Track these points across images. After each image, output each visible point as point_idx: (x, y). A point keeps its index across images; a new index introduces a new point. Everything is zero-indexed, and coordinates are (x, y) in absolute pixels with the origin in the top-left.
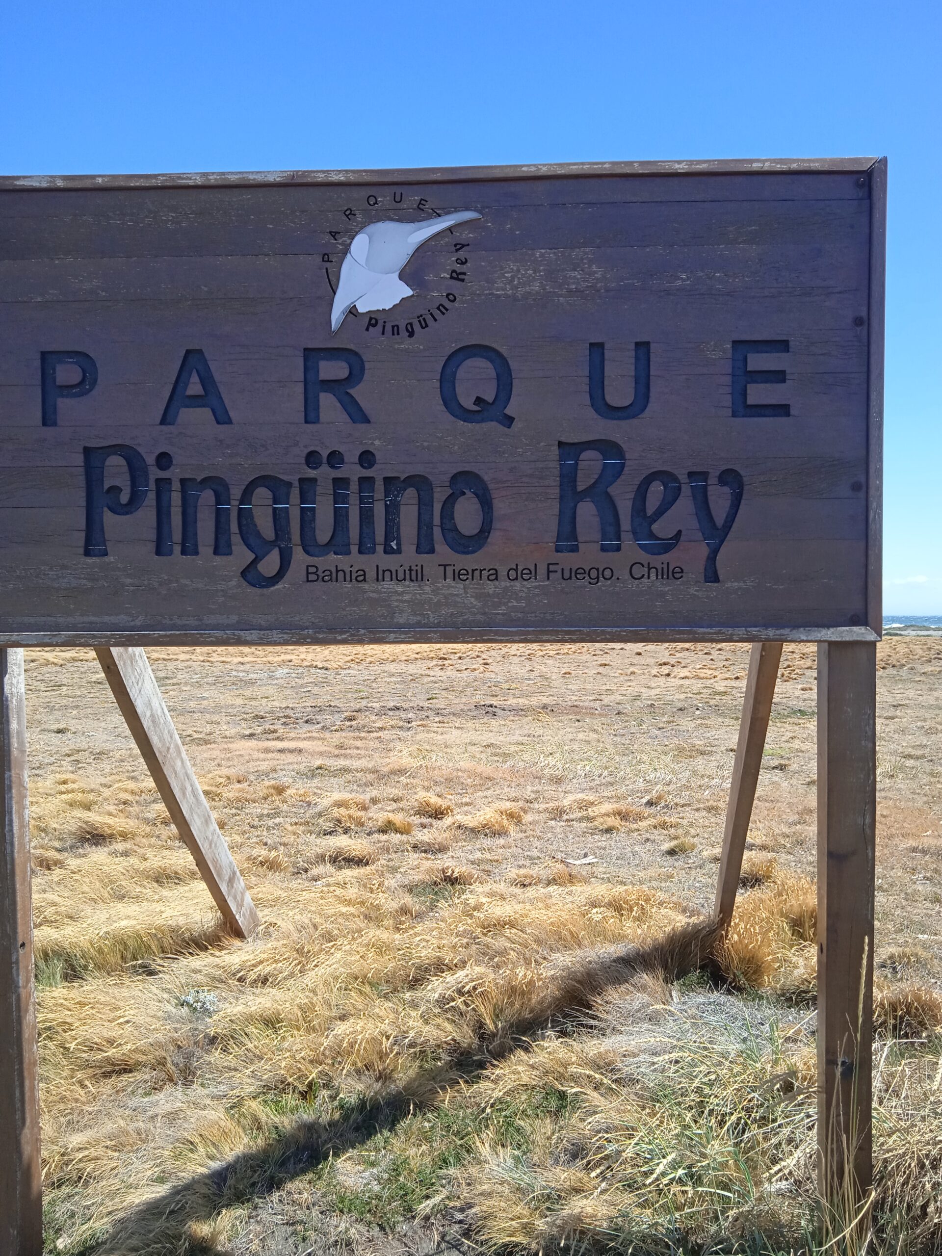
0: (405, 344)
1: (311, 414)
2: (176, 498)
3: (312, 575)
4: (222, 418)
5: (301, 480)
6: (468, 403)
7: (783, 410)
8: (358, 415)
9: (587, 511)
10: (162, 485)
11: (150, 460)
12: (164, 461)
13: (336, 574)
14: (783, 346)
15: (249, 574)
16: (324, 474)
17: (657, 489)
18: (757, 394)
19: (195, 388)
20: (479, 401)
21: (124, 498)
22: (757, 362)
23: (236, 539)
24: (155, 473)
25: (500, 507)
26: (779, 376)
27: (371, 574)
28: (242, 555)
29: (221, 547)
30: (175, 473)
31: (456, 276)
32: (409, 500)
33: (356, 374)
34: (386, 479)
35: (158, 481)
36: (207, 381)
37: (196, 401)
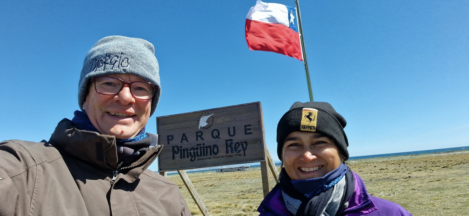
0: (207, 130)
1: (197, 140)
2: (182, 151)
3: (198, 159)
4: (187, 141)
5: (196, 148)
6: (215, 136)
7: (251, 133)
8: (202, 139)
9: (229, 148)
10: (181, 150)
11: (180, 147)
12: (181, 147)
13: (201, 159)
14: (250, 125)
15: (191, 160)
16: (199, 147)
17: (237, 144)
18: (248, 132)
19: (184, 138)
20: (216, 136)
21: (177, 152)
22: (247, 128)
23: (189, 156)
24: (180, 149)
25: (219, 148)
26: (250, 129)
27: (205, 159)
28: (190, 158)
30: (182, 148)
31: (212, 121)
32: (209, 149)
33: (202, 134)
34: (206, 147)
35: (180, 150)
36: (186, 137)
37: (184, 140)
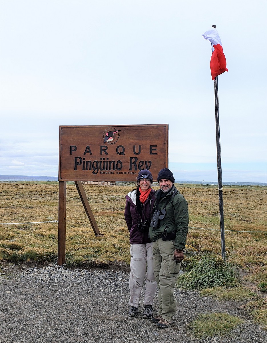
1: (101, 154)
2: (85, 163)
4: (91, 154)
5: (100, 161)
6: (119, 152)
7: (156, 154)
8: (107, 154)
9: (133, 165)
11: (82, 159)
13: (103, 173)
14: (156, 146)
16: (103, 161)
17: (141, 163)
18: (153, 152)
19: (88, 150)
21: (79, 163)
22: (153, 148)
25: (123, 164)
27: (108, 173)
28: (93, 170)
29: (90, 169)
30: (85, 160)
34: (110, 161)
37: (88, 152)
